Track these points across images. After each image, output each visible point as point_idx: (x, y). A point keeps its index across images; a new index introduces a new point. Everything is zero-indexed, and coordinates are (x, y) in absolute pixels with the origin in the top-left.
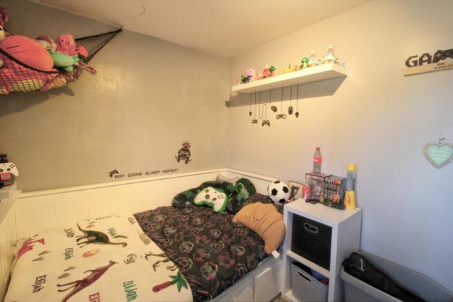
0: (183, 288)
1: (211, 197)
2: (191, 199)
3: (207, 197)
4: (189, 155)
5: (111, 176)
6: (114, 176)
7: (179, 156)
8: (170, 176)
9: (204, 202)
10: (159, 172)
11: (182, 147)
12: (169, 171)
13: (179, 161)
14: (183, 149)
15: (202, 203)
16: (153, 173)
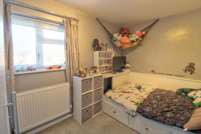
0: (136, 105)
1: (196, 96)
2: (187, 93)
3: (195, 94)
4: (194, 70)
5: (152, 72)
6: (153, 72)
7: (186, 70)
8: (179, 78)
9: (192, 97)
10: (172, 75)
11: (188, 65)
12: (179, 76)
13: (185, 72)
14: (189, 66)
15: (191, 97)
16: (169, 75)
